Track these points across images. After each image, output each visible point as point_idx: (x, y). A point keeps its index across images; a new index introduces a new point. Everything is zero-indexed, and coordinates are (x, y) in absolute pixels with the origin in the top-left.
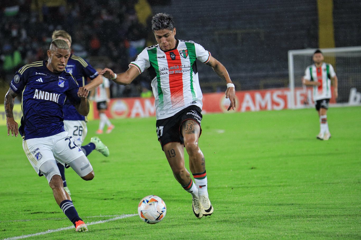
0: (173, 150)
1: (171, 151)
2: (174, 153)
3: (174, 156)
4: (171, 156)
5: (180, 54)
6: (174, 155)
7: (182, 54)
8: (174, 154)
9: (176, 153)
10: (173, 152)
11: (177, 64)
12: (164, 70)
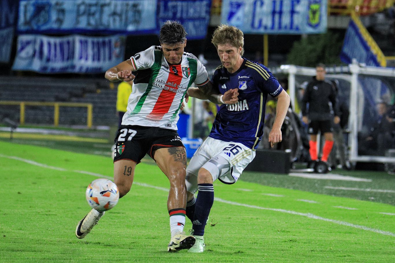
0: (131, 167)
2: (131, 172)
4: (126, 174)
5: (183, 71)
7: (185, 72)
8: (129, 173)
10: (130, 170)
12: (161, 82)
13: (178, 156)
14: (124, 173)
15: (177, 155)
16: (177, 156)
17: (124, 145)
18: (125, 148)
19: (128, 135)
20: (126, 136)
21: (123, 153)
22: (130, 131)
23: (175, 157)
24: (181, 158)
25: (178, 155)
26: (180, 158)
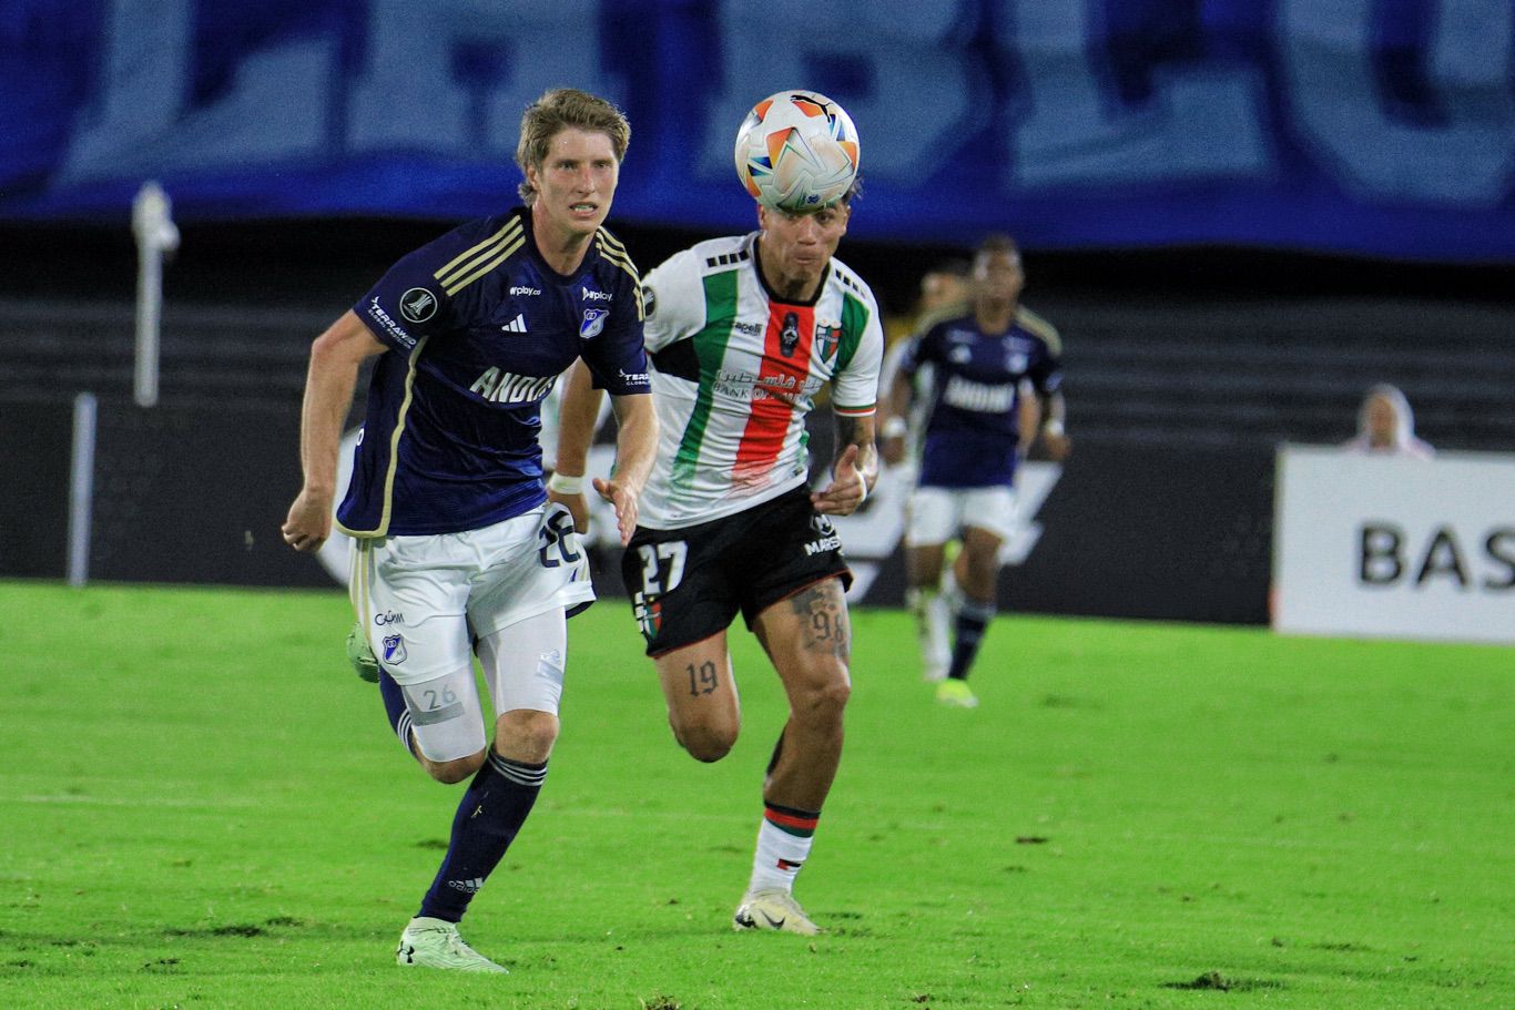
0: (709, 663)
1: (703, 670)
2: (714, 677)
3: (708, 691)
4: (698, 690)
5: (817, 338)
6: (711, 686)
7: (821, 342)
8: (710, 682)
9: (719, 681)
10: (708, 673)
11: (792, 371)
12: (740, 381)
13: (817, 627)
14: (690, 690)
15: (811, 619)
16: (812, 623)
17: (658, 606)
18: (663, 611)
19: (664, 566)
20: (658, 573)
21: (660, 632)
22: (665, 550)
23: (808, 632)
24: (828, 633)
25: (816, 618)
26: (822, 632)
